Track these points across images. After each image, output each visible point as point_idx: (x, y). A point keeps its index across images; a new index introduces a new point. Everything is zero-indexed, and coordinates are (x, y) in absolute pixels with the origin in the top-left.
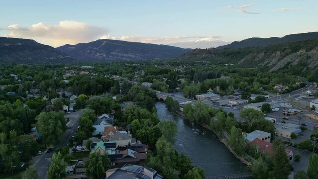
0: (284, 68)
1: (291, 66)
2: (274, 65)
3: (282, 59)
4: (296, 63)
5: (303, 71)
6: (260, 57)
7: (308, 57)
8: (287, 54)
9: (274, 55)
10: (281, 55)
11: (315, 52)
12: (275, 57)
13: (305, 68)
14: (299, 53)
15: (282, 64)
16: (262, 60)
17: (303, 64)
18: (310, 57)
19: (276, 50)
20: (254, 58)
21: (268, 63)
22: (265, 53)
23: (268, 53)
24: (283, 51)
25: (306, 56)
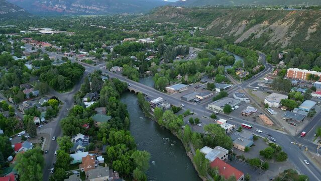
0: (248, 40)
1: (254, 39)
2: (239, 36)
3: (247, 30)
4: (259, 36)
5: (264, 46)
6: (228, 25)
7: (271, 31)
8: (252, 25)
9: (240, 24)
10: (247, 25)
11: (277, 25)
12: (241, 26)
13: (266, 44)
14: (262, 25)
15: (246, 36)
16: (229, 29)
17: (265, 38)
18: (272, 30)
19: (243, 18)
20: (221, 25)
21: (235, 33)
22: (233, 20)
23: (235, 21)
24: (249, 20)
25: (268, 28)
